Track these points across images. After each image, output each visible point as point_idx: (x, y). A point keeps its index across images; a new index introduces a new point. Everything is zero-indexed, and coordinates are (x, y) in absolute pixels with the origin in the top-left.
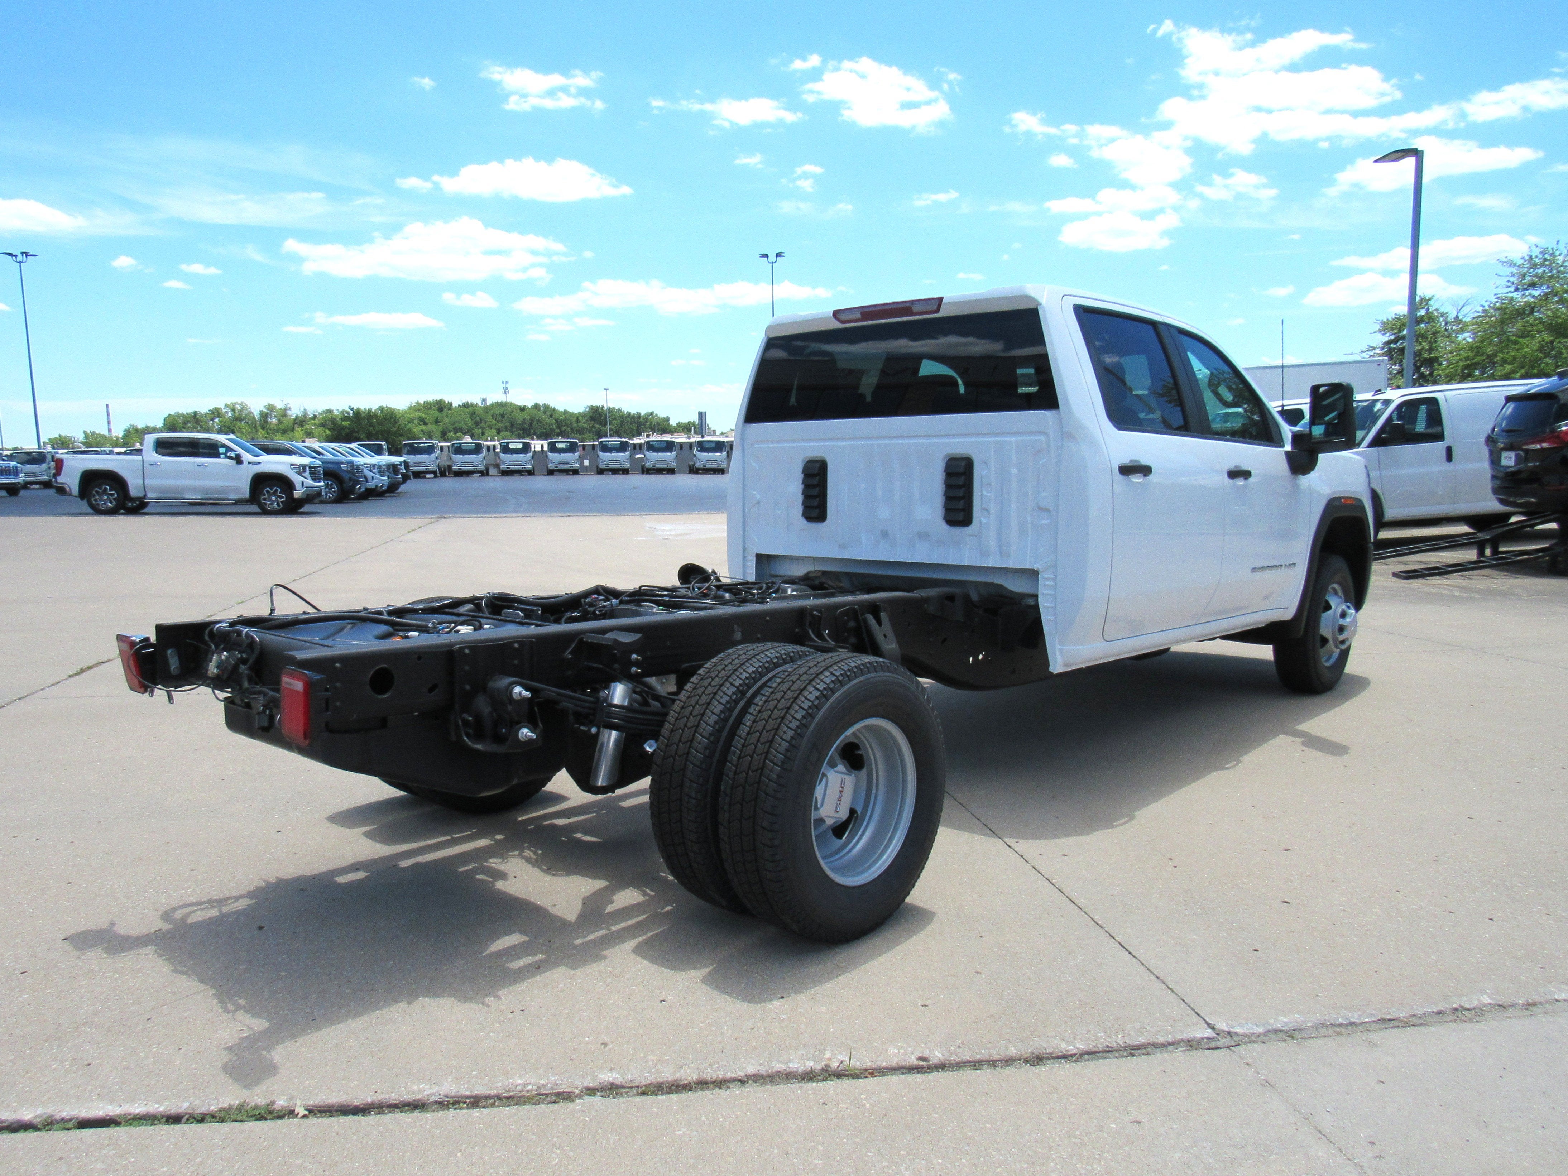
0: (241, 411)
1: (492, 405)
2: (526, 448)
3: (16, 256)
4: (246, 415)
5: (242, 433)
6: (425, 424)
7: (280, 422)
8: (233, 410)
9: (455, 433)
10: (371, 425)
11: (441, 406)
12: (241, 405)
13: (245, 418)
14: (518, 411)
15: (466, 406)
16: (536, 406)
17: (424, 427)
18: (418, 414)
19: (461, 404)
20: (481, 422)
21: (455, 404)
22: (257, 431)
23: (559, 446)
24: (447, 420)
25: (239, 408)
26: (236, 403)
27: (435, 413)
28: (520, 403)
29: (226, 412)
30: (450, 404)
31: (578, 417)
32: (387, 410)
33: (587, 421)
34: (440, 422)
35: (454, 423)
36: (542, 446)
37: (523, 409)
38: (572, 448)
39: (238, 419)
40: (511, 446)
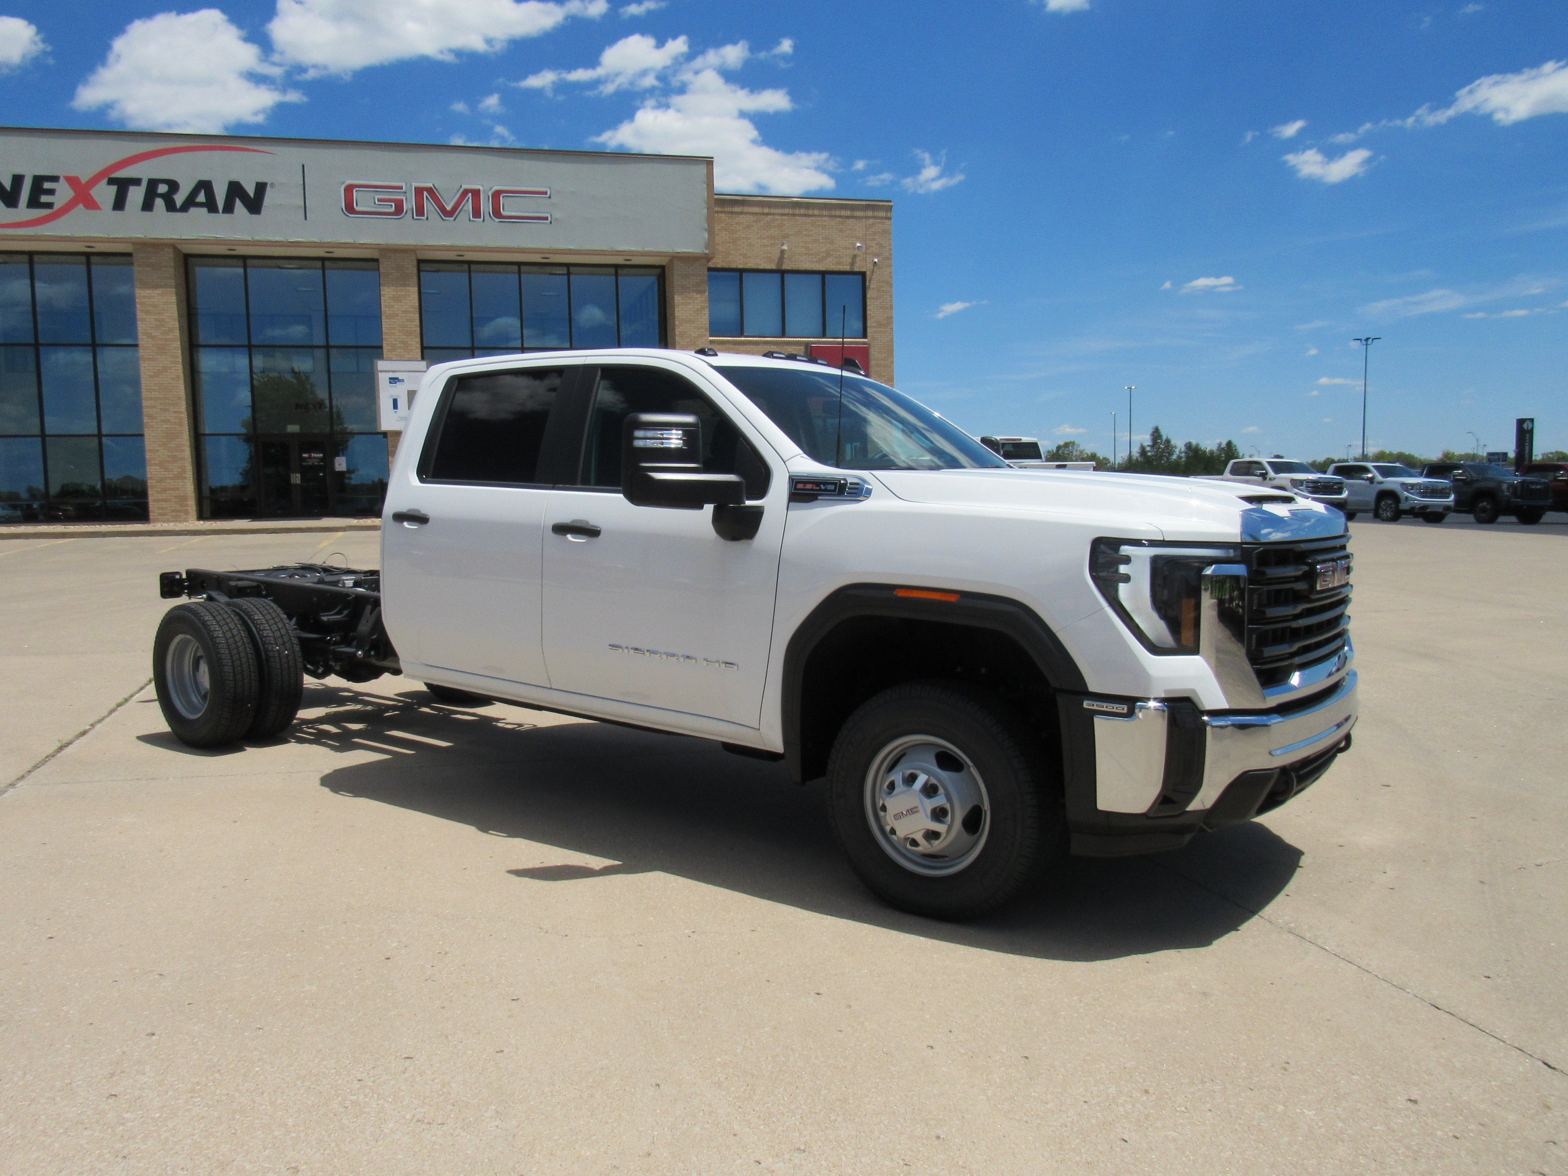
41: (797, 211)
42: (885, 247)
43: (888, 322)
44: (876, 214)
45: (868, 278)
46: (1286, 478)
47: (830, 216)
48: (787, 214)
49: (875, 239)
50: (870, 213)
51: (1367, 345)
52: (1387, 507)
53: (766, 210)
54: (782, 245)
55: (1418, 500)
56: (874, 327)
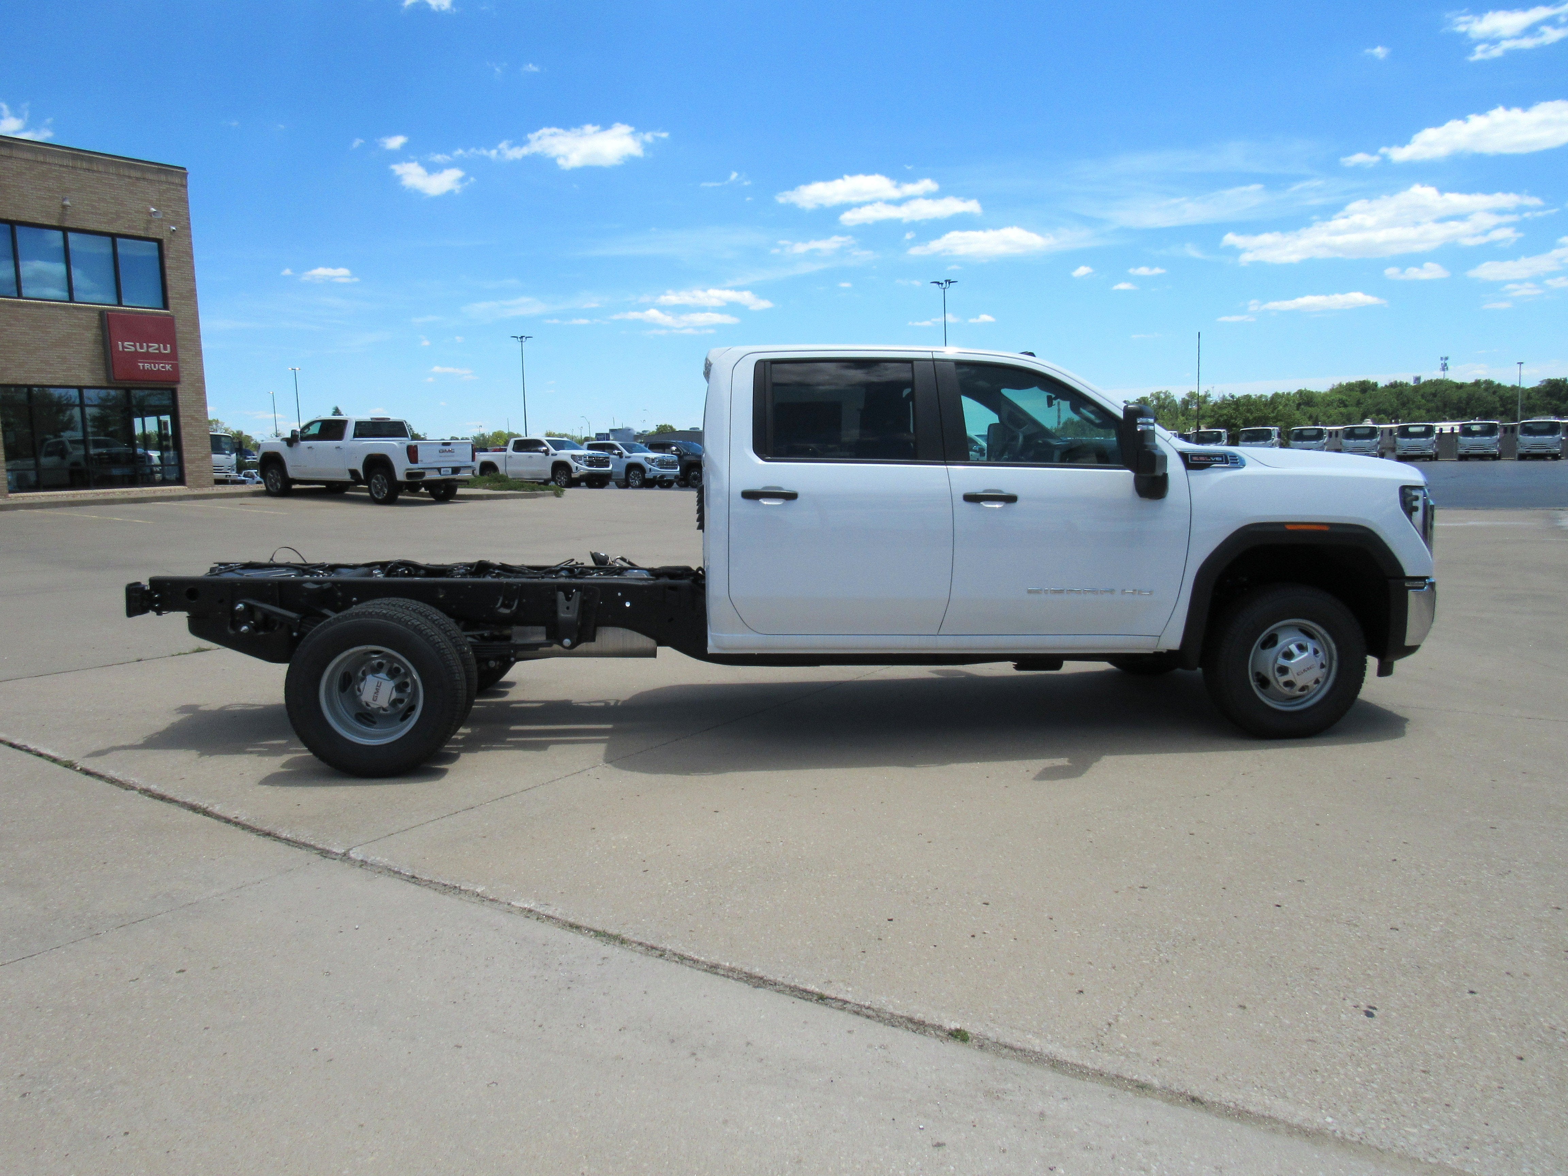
0: (1165, 399)
1: (1425, 383)
2: (1429, 431)
3: (942, 284)
4: (1169, 403)
5: (1163, 419)
6: (1345, 406)
7: (1199, 408)
8: (1158, 398)
9: (1377, 415)
10: (1249, 411)
11: (1365, 387)
12: (1165, 393)
13: (1168, 406)
14: (1454, 389)
15: (1394, 385)
16: (1477, 383)
17: (1342, 410)
18: (1338, 396)
19: (1388, 384)
20: (1408, 402)
21: (1381, 384)
22: (1177, 418)
23: (1475, 428)
24: (1370, 401)
25: (1163, 397)
26: (1161, 392)
27: (1357, 394)
28: (1458, 380)
29: (1152, 401)
30: (1376, 384)
31: (1529, 394)
32: (1305, 394)
33: (1541, 396)
34: (1362, 404)
35: (1378, 404)
36: (1453, 429)
37: (1460, 386)
38: (1490, 431)
39: (1162, 407)
40: (1411, 430)
41: (79, 164)
42: (182, 216)
43: (192, 294)
44: (170, 179)
45: (165, 246)
46: (567, 454)
47: (118, 175)
48: (67, 166)
49: (170, 206)
50: (163, 178)
51: (522, 342)
52: (635, 477)
53: (41, 158)
54: (64, 199)
55: (657, 471)
56: (176, 298)
